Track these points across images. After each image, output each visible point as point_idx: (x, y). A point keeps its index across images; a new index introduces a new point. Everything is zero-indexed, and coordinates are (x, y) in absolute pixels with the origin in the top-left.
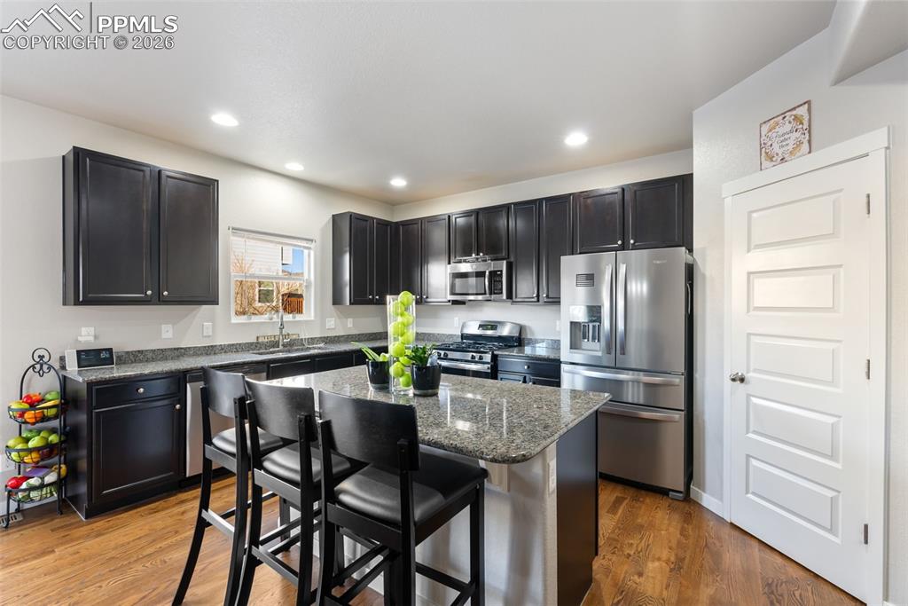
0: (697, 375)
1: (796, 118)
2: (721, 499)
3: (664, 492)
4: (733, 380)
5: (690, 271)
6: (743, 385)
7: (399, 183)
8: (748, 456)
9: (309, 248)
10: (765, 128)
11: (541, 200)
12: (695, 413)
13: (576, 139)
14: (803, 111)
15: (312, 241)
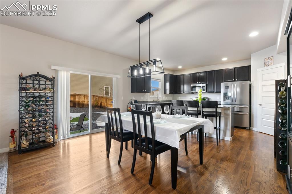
0: (252, 105)
1: (271, 59)
2: (257, 128)
3: (245, 128)
4: (259, 105)
5: (250, 85)
6: (261, 106)
7: (180, 67)
8: (262, 119)
9: (160, 82)
10: (265, 60)
11: (214, 71)
12: (251, 113)
13: (225, 59)
14: (272, 58)
15: (161, 80)
